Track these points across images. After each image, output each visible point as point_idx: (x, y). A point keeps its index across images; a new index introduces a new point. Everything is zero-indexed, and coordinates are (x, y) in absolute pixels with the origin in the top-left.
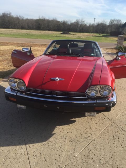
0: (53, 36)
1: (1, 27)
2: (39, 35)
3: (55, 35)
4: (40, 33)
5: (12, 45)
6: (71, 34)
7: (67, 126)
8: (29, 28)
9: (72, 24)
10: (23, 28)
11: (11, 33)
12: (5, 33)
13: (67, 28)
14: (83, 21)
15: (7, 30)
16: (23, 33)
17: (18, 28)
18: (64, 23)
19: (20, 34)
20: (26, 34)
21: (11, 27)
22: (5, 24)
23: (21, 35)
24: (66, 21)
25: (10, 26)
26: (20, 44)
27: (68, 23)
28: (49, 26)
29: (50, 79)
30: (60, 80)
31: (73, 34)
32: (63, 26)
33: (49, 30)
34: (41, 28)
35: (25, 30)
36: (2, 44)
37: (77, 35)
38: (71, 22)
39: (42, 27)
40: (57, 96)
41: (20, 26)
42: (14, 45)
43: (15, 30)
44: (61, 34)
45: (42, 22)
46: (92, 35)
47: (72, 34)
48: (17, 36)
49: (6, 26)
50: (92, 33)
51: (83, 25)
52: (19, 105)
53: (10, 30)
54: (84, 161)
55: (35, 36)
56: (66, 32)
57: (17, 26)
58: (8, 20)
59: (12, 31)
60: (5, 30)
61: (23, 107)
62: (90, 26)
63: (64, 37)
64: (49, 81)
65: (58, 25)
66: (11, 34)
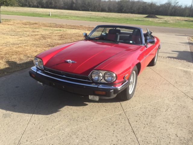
0: (133, 20)
1: (81, 9)
2: (117, 19)
3: (136, 19)
4: (120, 17)
5: (83, 29)
6: (157, 18)
7: (77, 107)
8: (110, 10)
9: (162, 6)
10: (103, 10)
11: (88, 16)
12: (82, 16)
13: (154, 10)
14: (177, 2)
15: (86, 13)
16: (100, 17)
17: (98, 11)
18: (152, 5)
19: (97, 17)
20: (104, 17)
21: (91, 10)
22: (85, 6)
23: (97, 19)
24: (155, 2)
25: (90, 8)
26: (91, 28)
27: (157, 5)
28: (133, 8)
29: (65, 61)
30: (72, 63)
31: (161, 18)
32: (149, 8)
33: (132, 13)
34: (123, 11)
35: (105, 13)
36: (73, 27)
37: (166, 19)
38: (160, 4)
39: (125, 9)
40: (66, 76)
41: (101, 8)
42: (85, 29)
43: (94, 13)
44: (146, 17)
45: (125, 4)
46: (187, 20)
47: (159, 18)
48: (92, 20)
49: (85, 9)
50: (187, 16)
51: (176, 7)
52: (38, 82)
53: (89, 13)
54: (69, 135)
55: (112, 20)
56: (151, 15)
57: (97, 9)
58: (89, 2)
59: (90, 13)
60: (84, 13)
61: (41, 84)
62: (186, 8)
63: (147, 21)
64: (63, 63)
65: (143, 7)
66: (87, 18)
